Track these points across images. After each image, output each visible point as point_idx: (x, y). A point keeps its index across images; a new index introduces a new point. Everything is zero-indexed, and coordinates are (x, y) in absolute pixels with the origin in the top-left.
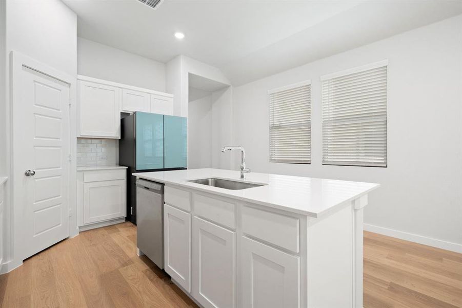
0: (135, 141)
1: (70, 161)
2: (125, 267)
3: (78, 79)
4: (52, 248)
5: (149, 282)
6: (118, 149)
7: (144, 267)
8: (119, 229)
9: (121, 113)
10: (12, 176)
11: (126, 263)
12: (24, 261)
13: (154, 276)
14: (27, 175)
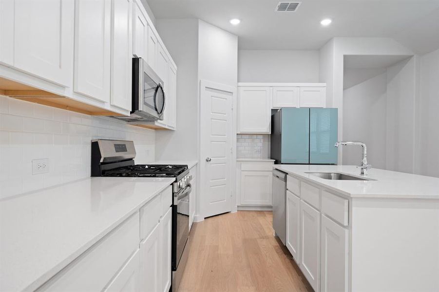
0: (281, 135)
1: (232, 152)
2: (262, 240)
3: (238, 86)
4: (220, 216)
5: (276, 253)
6: (270, 143)
7: (275, 243)
8: (267, 215)
9: (272, 110)
10: (200, 160)
11: (263, 237)
12: (205, 218)
13: (281, 251)
14: (207, 161)
